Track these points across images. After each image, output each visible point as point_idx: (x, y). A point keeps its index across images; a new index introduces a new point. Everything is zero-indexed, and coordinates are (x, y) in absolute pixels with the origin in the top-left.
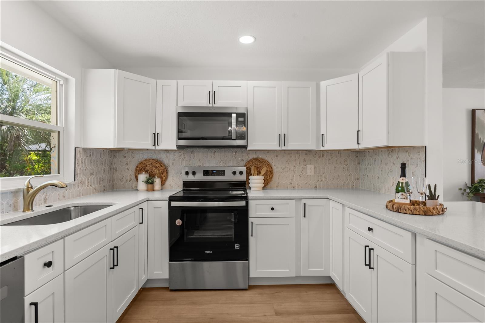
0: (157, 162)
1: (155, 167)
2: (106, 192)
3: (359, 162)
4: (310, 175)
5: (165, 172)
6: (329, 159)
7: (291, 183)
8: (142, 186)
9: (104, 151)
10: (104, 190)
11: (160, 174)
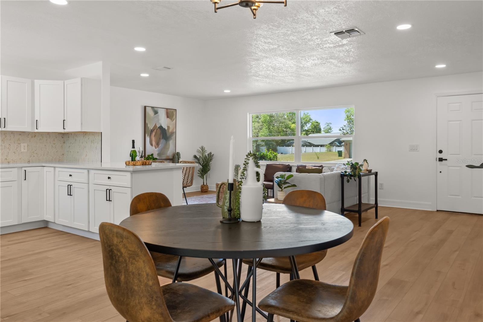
3: (64, 142)
4: (24, 152)
6: (40, 139)
7: (6, 159)
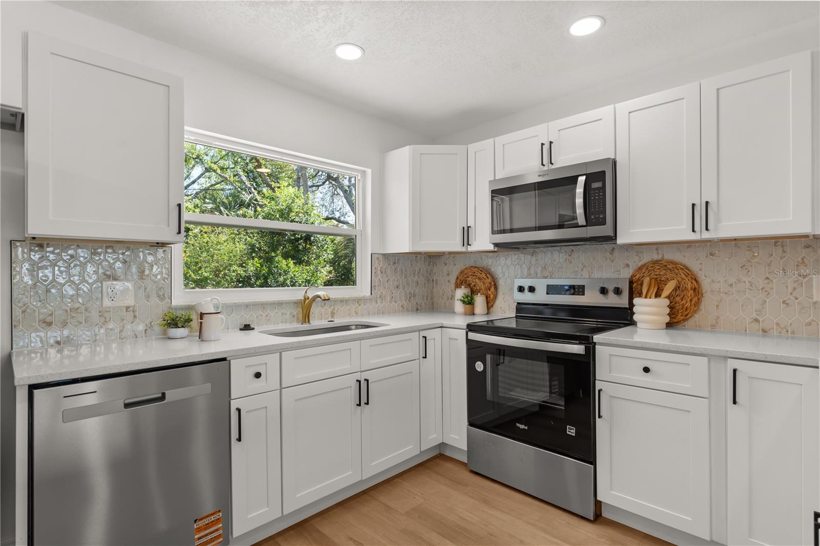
0: (481, 271)
1: (479, 279)
2: (420, 312)
5: (493, 288)
8: (459, 307)
9: (416, 256)
10: (417, 310)
11: (486, 289)
